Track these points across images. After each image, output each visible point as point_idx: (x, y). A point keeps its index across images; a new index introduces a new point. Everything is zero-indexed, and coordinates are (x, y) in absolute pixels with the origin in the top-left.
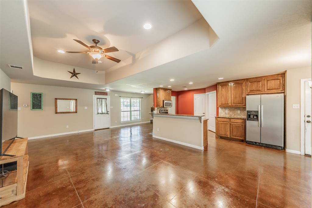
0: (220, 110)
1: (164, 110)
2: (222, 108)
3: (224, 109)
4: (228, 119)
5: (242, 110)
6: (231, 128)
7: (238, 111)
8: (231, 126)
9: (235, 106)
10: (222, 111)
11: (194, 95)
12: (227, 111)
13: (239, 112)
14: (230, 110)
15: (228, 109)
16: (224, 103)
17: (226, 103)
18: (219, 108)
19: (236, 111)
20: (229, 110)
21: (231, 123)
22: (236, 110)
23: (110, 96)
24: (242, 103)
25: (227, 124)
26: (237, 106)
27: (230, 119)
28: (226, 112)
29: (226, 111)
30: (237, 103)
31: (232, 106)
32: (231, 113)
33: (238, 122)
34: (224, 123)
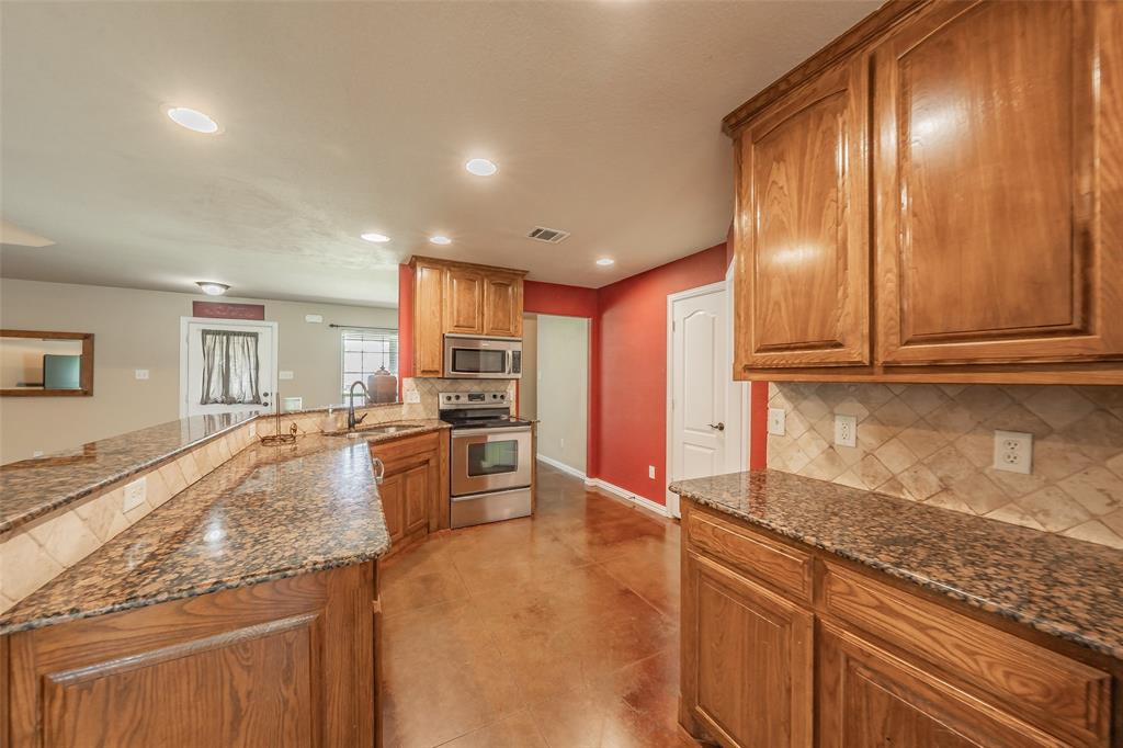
0: (779, 408)
1: (471, 397)
2: (794, 391)
3: (812, 405)
4: (791, 554)
5: (1070, 434)
6: (834, 713)
7: (1000, 440)
8: (834, 674)
9: (934, 367)
10: (799, 428)
11: (671, 298)
12: (846, 430)
13: (1010, 453)
14: (887, 425)
15: (864, 401)
16: (787, 337)
17: (812, 337)
18: (773, 390)
19: (969, 444)
20: (872, 418)
21: (829, 626)
22: (962, 417)
23: (275, 325)
24: (1059, 313)
25: (785, 619)
26: (971, 366)
27: (820, 559)
28: (838, 441)
29: (839, 424)
30: (968, 323)
31: (889, 368)
32: (894, 459)
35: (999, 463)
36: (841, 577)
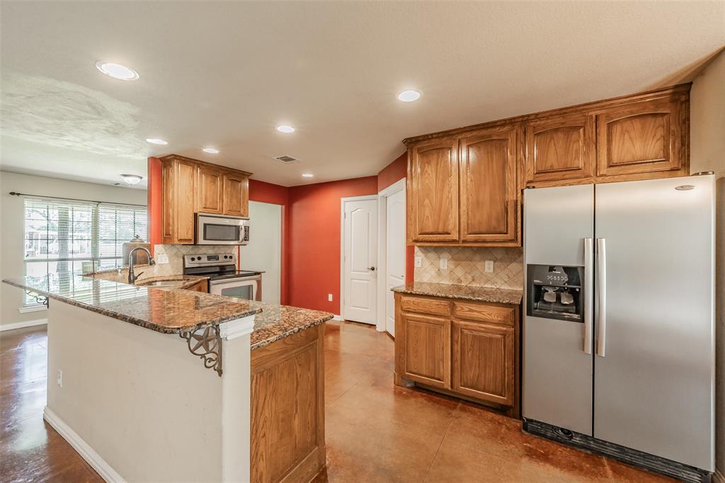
0: (419, 257)
1: (209, 258)
2: (425, 250)
3: (432, 255)
4: (444, 302)
5: (501, 260)
6: (457, 348)
7: (487, 262)
8: (458, 336)
9: (476, 241)
10: (427, 264)
11: (343, 200)
12: (444, 263)
13: (489, 266)
14: (456, 260)
15: (450, 252)
16: (431, 230)
17: (440, 231)
18: (416, 249)
19: (479, 265)
20: (453, 259)
21: (456, 321)
22: (477, 257)
24: (503, 229)
25: (442, 324)
26: (484, 242)
27: (452, 301)
28: (442, 268)
29: (441, 261)
30: (484, 230)
31: (464, 241)
32: (459, 272)
33: (488, 317)
34: (428, 322)
35: (487, 270)
36: (459, 305)
